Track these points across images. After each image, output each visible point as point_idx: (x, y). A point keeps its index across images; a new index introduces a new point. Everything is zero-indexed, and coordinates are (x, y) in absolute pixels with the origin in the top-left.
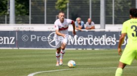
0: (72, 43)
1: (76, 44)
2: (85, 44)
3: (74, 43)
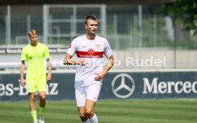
0: (150, 90)
1: (155, 92)
2: (170, 91)
3: (153, 90)
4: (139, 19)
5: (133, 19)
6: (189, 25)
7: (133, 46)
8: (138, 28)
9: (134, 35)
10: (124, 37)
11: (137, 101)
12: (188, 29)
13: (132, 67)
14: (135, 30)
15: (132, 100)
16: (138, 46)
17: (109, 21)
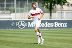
4: (27, 3)
5: (25, 3)
6: (43, 5)
7: (25, 12)
8: (27, 6)
9: (25, 8)
10: (22, 9)
11: (26, 30)
12: (43, 6)
13: (25, 19)
14: (26, 6)
15: (25, 29)
16: (27, 12)
17: (17, 3)
